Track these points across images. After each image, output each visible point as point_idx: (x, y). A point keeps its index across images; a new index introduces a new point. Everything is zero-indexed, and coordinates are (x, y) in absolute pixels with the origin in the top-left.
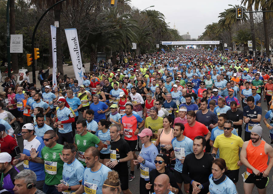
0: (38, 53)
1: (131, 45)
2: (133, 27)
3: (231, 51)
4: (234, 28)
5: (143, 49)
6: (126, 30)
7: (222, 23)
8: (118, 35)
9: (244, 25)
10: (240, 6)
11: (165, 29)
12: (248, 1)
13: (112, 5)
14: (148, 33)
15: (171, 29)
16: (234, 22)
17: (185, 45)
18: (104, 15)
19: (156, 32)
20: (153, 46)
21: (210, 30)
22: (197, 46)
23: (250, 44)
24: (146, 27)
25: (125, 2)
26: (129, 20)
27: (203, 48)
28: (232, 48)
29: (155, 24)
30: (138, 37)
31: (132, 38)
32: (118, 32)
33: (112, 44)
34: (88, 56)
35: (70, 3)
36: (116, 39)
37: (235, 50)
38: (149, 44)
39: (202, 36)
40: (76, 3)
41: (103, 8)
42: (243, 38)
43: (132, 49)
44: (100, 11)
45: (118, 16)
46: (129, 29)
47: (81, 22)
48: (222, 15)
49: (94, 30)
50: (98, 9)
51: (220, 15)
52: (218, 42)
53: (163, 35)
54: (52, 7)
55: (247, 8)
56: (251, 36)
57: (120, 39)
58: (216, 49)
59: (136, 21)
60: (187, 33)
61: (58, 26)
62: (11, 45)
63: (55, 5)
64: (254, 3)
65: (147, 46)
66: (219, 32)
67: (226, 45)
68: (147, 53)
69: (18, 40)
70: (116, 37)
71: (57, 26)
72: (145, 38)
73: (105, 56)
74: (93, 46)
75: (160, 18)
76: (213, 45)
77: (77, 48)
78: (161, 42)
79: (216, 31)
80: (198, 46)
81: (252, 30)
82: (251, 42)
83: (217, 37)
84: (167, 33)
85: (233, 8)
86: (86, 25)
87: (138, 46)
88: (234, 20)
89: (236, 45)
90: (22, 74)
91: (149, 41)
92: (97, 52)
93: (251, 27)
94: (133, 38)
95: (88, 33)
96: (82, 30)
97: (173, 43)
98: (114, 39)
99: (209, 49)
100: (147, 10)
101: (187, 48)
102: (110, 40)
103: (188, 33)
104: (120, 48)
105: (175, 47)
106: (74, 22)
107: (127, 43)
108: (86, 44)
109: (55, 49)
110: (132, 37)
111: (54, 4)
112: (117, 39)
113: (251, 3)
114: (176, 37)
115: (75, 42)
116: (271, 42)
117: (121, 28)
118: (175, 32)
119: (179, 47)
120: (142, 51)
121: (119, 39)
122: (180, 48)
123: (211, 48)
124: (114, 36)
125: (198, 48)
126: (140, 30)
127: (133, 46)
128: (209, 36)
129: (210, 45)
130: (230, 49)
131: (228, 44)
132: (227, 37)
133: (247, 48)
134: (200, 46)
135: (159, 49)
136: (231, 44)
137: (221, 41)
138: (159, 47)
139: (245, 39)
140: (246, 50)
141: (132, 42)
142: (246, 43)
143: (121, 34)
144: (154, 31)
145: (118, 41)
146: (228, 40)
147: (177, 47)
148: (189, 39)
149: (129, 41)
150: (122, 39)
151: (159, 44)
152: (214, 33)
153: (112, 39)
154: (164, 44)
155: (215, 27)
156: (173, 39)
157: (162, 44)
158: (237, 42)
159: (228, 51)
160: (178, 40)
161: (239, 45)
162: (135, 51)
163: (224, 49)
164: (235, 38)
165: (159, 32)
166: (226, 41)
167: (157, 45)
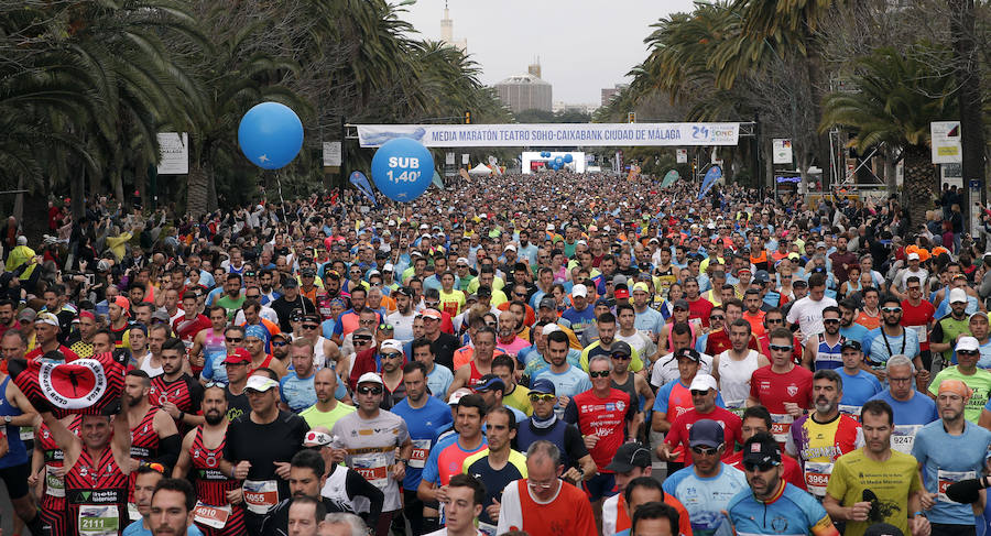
1: (149, 145)
2: (165, 25)
3: (816, 189)
4: (842, 37)
6: (117, 49)
8: (62, 77)
9: (908, 20)
11: (382, 40)
14: (265, 71)
15: (425, 44)
17: (518, 151)
19: (320, 61)
21: (679, 49)
22: (591, 157)
23: (945, 144)
24: (254, 28)
27: (635, 169)
28: (827, 168)
29: (312, 12)
30: (193, 95)
31: (154, 101)
32: (61, 61)
33: (22, 138)
36: (51, 108)
37: (844, 187)
39: (624, 93)
42: (900, 104)
43: (159, 172)
46: (137, 39)
52: (727, 134)
53: (367, 80)
56: (953, 86)
57: (74, 105)
58: (715, 177)
60: (531, 70)
66: (740, 66)
67: (782, 153)
68: (258, 198)
70: (51, 95)
76: (700, 154)
78: (354, 131)
79: (716, 60)
80: (601, 155)
81: (962, 47)
82: (953, 133)
83: (721, 95)
84: (393, 70)
87: (199, 153)
89: (853, 153)
93: (955, 28)
94: (163, 101)
97: (432, 136)
98: (31, 108)
99: (672, 177)
101: (526, 170)
102: (9, 115)
103: (535, 70)
104: (79, 167)
105: (450, 159)
107: (125, 135)
110: (157, 92)
112: (56, 105)
114: (456, 97)
117: (81, 36)
118: (446, 64)
119: (474, 163)
120: (225, 186)
121: (65, 108)
122: (481, 168)
123: (685, 172)
124: (36, 87)
125: (598, 169)
126: (210, 46)
127: (165, 156)
128: (674, 90)
129: (678, 151)
130: (811, 178)
131: (798, 145)
132: (792, 99)
133: (929, 168)
134: (614, 156)
135: (338, 172)
136: (817, 141)
137: (749, 126)
138: (338, 162)
139: (913, 115)
140: (917, 184)
141: (159, 127)
142: (921, 139)
143: (80, 74)
144: (307, 56)
145: (60, 120)
146: (797, 119)
147: (458, 159)
148: (542, 109)
149: (137, 123)
150: (89, 107)
151: (339, 144)
152: (703, 73)
153: (18, 105)
154: (371, 141)
155: (715, 33)
156: (438, 112)
157: (362, 143)
158: (858, 129)
159: (799, 192)
160: (468, 114)
161: (869, 151)
162: (182, 186)
163: (769, 175)
164: (843, 104)
165: (338, 63)
166: (787, 123)
167: (326, 146)
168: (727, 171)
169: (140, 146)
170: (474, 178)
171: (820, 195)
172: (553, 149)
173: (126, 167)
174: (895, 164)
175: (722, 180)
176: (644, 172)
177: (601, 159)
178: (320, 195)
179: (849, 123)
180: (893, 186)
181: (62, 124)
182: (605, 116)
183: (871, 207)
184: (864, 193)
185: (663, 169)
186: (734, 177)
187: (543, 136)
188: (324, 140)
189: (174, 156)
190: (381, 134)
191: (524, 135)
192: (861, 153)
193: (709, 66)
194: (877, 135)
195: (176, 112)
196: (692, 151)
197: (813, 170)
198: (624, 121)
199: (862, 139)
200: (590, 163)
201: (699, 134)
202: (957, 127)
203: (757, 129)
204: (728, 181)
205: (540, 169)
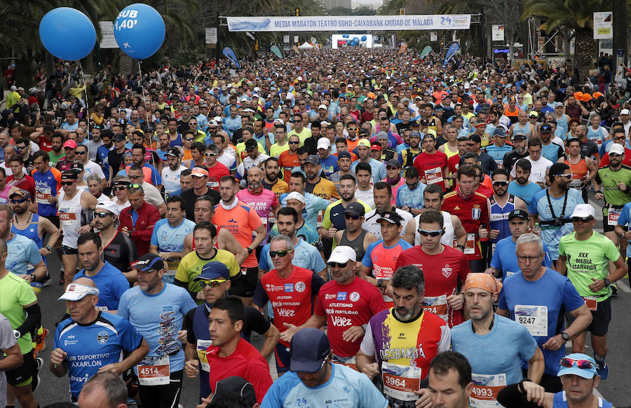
3: (520, 57)
17: (329, 34)
20: (189, 36)
22: (376, 38)
23: (602, 26)
27: (404, 45)
28: (526, 43)
33: (12, 24)
36: (30, 4)
37: (537, 55)
43: (101, 47)
52: (463, 22)
58: (455, 50)
67: (498, 34)
68: (165, 64)
76: (446, 34)
78: (225, 21)
80: (383, 36)
82: (608, 20)
89: (543, 34)
97: (275, 24)
98: (17, 4)
101: (335, 46)
105: (287, 39)
119: (301, 41)
122: (306, 45)
123: (436, 47)
125: (381, 45)
127: (105, 36)
129: (432, 33)
130: (516, 50)
131: (507, 28)
133: (591, 42)
134: (390, 37)
135: (215, 47)
136: (520, 26)
137: (477, 17)
138: (215, 41)
139: (582, 8)
140: (583, 53)
141: (100, 17)
142: (587, 23)
146: (508, 11)
147: (292, 39)
148: (345, 7)
151: (215, 30)
154: (236, 27)
156: (279, 9)
157: (230, 29)
158: (547, 18)
159: (508, 59)
160: (297, 10)
161: (553, 32)
162: (116, 56)
163: (489, 48)
164: (538, 1)
166: (501, 14)
167: (207, 30)
168: (462, 46)
170: (302, 51)
171: (521, 61)
172: (352, 32)
174: (569, 40)
175: (459, 52)
176: (409, 47)
177: (382, 39)
178: (204, 63)
179: (540, 14)
180: (568, 55)
181: (37, 15)
182: (385, 11)
183: (554, 67)
184: (550, 59)
185: (422, 45)
186: (467, 50)
187: (345, 23)
188: (206, 27)
189: (110, 36)
190: (242, 23)
191: (333, 23)
192: (548, 33)
194: (559, 21)
195: (110, 7)
196: (440, 33)
197: (517, 45)
198: (398, 13)
199: (549, 24)
200: (376, 42)
201: (445, 22)
202: (610, 15)
203: (482, 18)
204: (463, 52)
205: (343, 46)
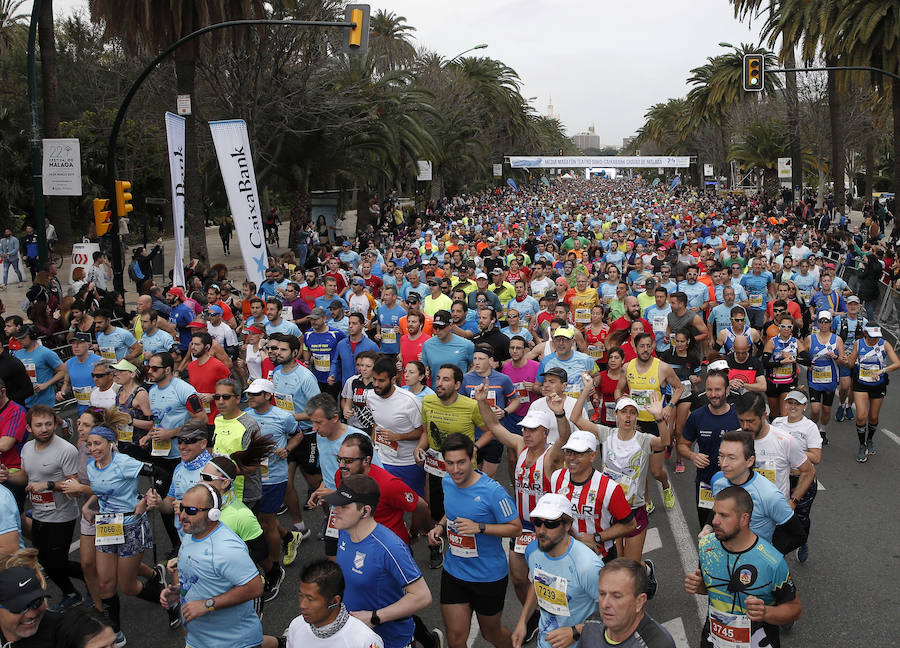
0: (129, 195)
1: (414, 166)
2: (422, 111)
3: (724, 188)
4: (737, 116)
5: (451, 179)
6: (399, 122)
7: (699, 99)
8: (374, 137)
9: (767, 108)
10: (755, 47)
11: (521, 116)
12: (781, 34)
13: (353, 47)
14: (466, 131)
15: (541, 117)
16: (737, 98)
17: (585, 168)
18: (331, 76)
19: (492, 126)
20: (482, 170)
21: (660, 121)
22: (618, 171)
23: (784, 167)
24: (462, 112)
25: (398, 32)
26: (410, 90)
27: (639, 177)
28: (729, 178)
29: (489, 104)
30: (435, 144)
31: (417, 147)
32: (373, 129)
33: (357, 165)
34: (284, 201)
35: (224, 37)
36: (370, 151)
37: (737, 188)
38: (470, 163)
39: (634, 141)
40: (243, 39)
41: (329, 52)
42: (764, 149)
43: (419, 179)
44: (318, 63)
45: (376, 77)
46: (409, 118)
47: (259, 96)
48: (700, 75)
49: (299, 123)
50: (314, 55)
51: (693, 75)
52: (684, 162)
53: (514, 135)
54: (171, 51)
55: (777, 55)
56: (788, 142)
57: (380, 149)
58: (677, 182)
59: (430, 94)
60: (589, 129)
61: (189, 111)
62: (46, 170)
63: (179, 45)
64: (801, 41)
65: (464, 170)
66: (689, 130)
67: (708, 170)
68: (463, 191)
69: (64, 156)
70: (370, 145)
71: (184, 111)
72: (458, 146)
73: (335, 202)
74: (298, 173)
75: (506, 82)
76: (672, 170)
77: (248, 181)
78: (508, 159)
79: (679, 126)
80: (623, 171)
81: (793, 123)
82: (788, 164)
83: (680, 143)
84: (526, 130)
85: (735, 53)
86: (274, 105)
87: (437, 170)
88: (735, 91)
89: (742, 172)
90: (83, 257)
91: (469, 156)
92: (310, 190)
93: (789, 115)
94: (421, 147)
95: (281, 131)
96: (264, 121)
97: (545, 162)
98: (360, 151)
99: (657, 181)
100: (466, 56)
101: (588, 177)
102: (351, 154)
103: (592, 129)
104: (382, 178)
105: (552, 172)
106: (239, 99)
107: (403, 162)
108: (275, 165)
109: (179, 186)
110: (418, 142)
111: (174, 41)
112: (372, 149)
113: (793, 39)
114: (555, 143)
115: (242, 162)
116: (851, 162)
117: (383, 116)
118: (550, 127)
119: (563, 173)
120: (449, 186)
121: (377, 151)
122: (567, 176)
123: (663, 179)
124: (363, 141)
125: (621, 177)
126: (442, 120)
127: (421, 172)
128: (658, 140)
129: (660, 169)
130: (722, 182)
131: (716, 167)
132: (714, 145)
133: (776, 179)
134: (629, 171)
135: (500, 178)
136: (725, 165)
137: (694, 158)
138: (500, 174)
139: (770, 154)
140: (771, 186)
141: (418, 158)
142: (773, 165)
143: (383, 135)
144: (486, 124)
145: (374, 157)
146: (716, 156)
147: (556, 172)
148: (595, 149)
149: (409, 157)
150: (387, 151)
151: (501, 165)
152: (672, 132)
153: (356, 150)
154: (516, 164)
155: (678, 113)
156: (547, 150)
157: (512, 165)
158: (744, 161)
159: (716, 189)
160: (561, 151)
161: (749, 171)
162: (429, 186)
163: (702, 181)
164: (738, 149)
165: (501, 127)
166: (711, 156)
167: (495, 166)
168: (682, 178)
169: (410, 166)
170: (565, 181)
171: (726, 191)
173: (403, 175)
174: (761, 178)
175: (680, 183)
176: (643, 178)
177: (623, 173)
178: (492, 190)
179: (740, 158)
180: (760, 187)
182: (625, 152)
184: (746, 190)
185: (652, 178)
186: (685, 182)
187: (597, 162)
188: (494, 163)
189: (425, 171)
190: (521, 161)
192: (745, 172)
193: (675, 129)
194: (753, 163)
195: (426, 151)
196: (665, 169)
197: (723, 179)
198: (635, 155)
199: (747, 165)
200: (617, 174)
201: (670, 162)
202: (790, 160)
203: (698, 160)
